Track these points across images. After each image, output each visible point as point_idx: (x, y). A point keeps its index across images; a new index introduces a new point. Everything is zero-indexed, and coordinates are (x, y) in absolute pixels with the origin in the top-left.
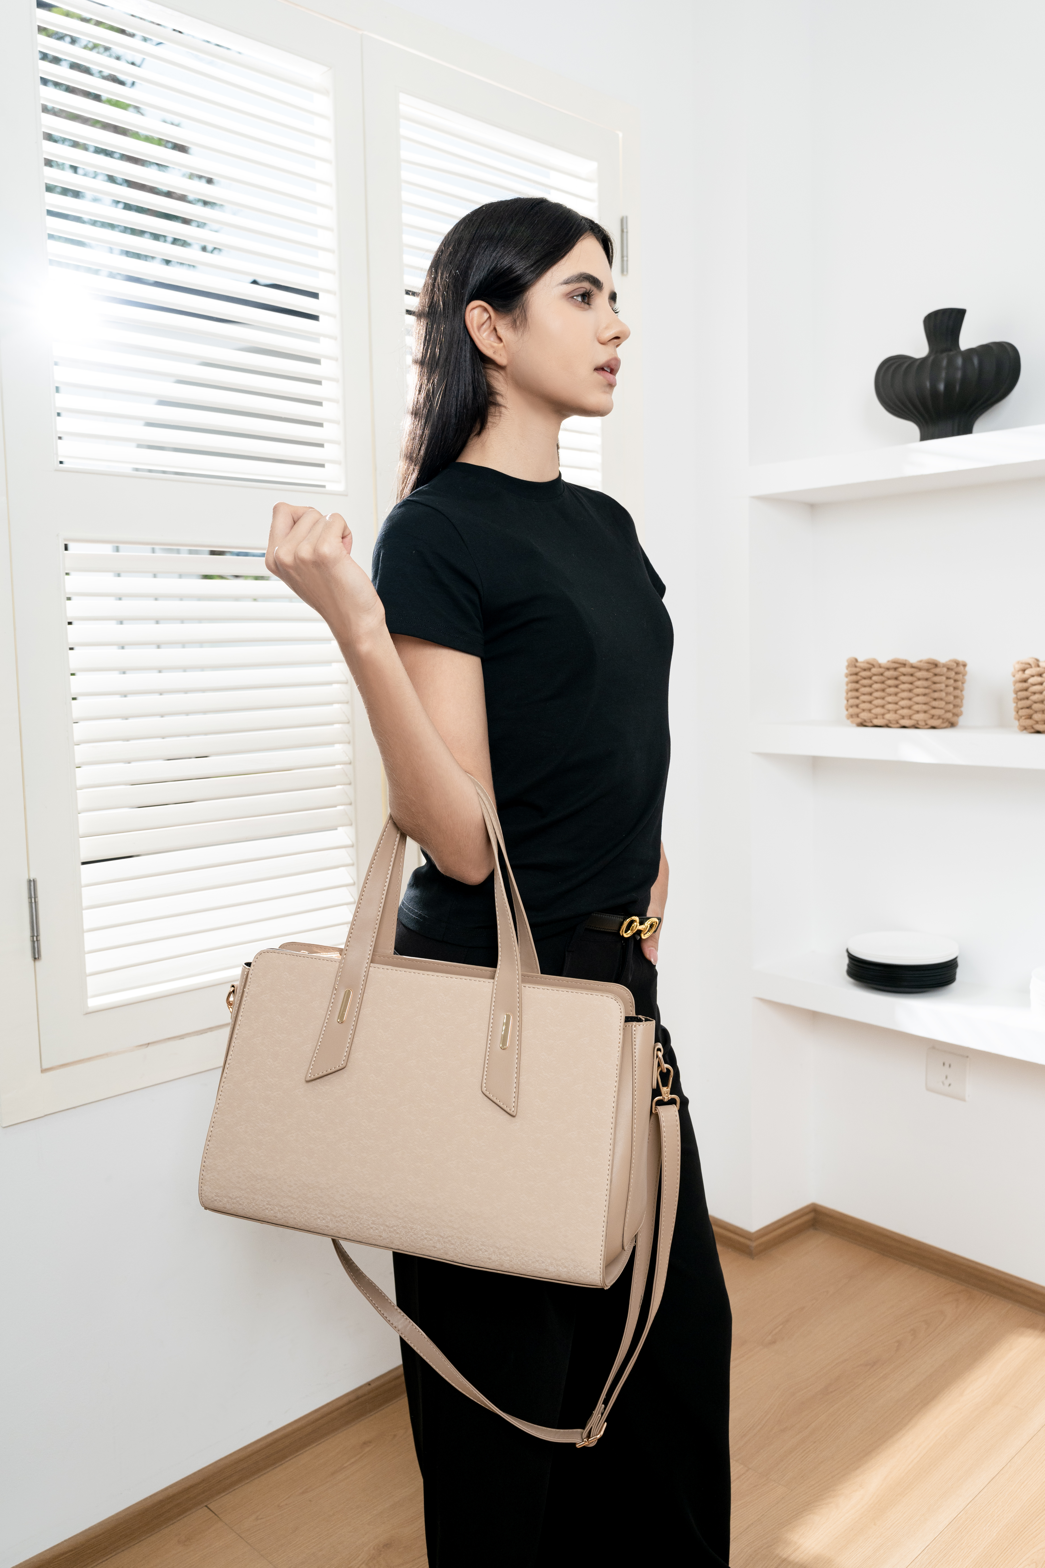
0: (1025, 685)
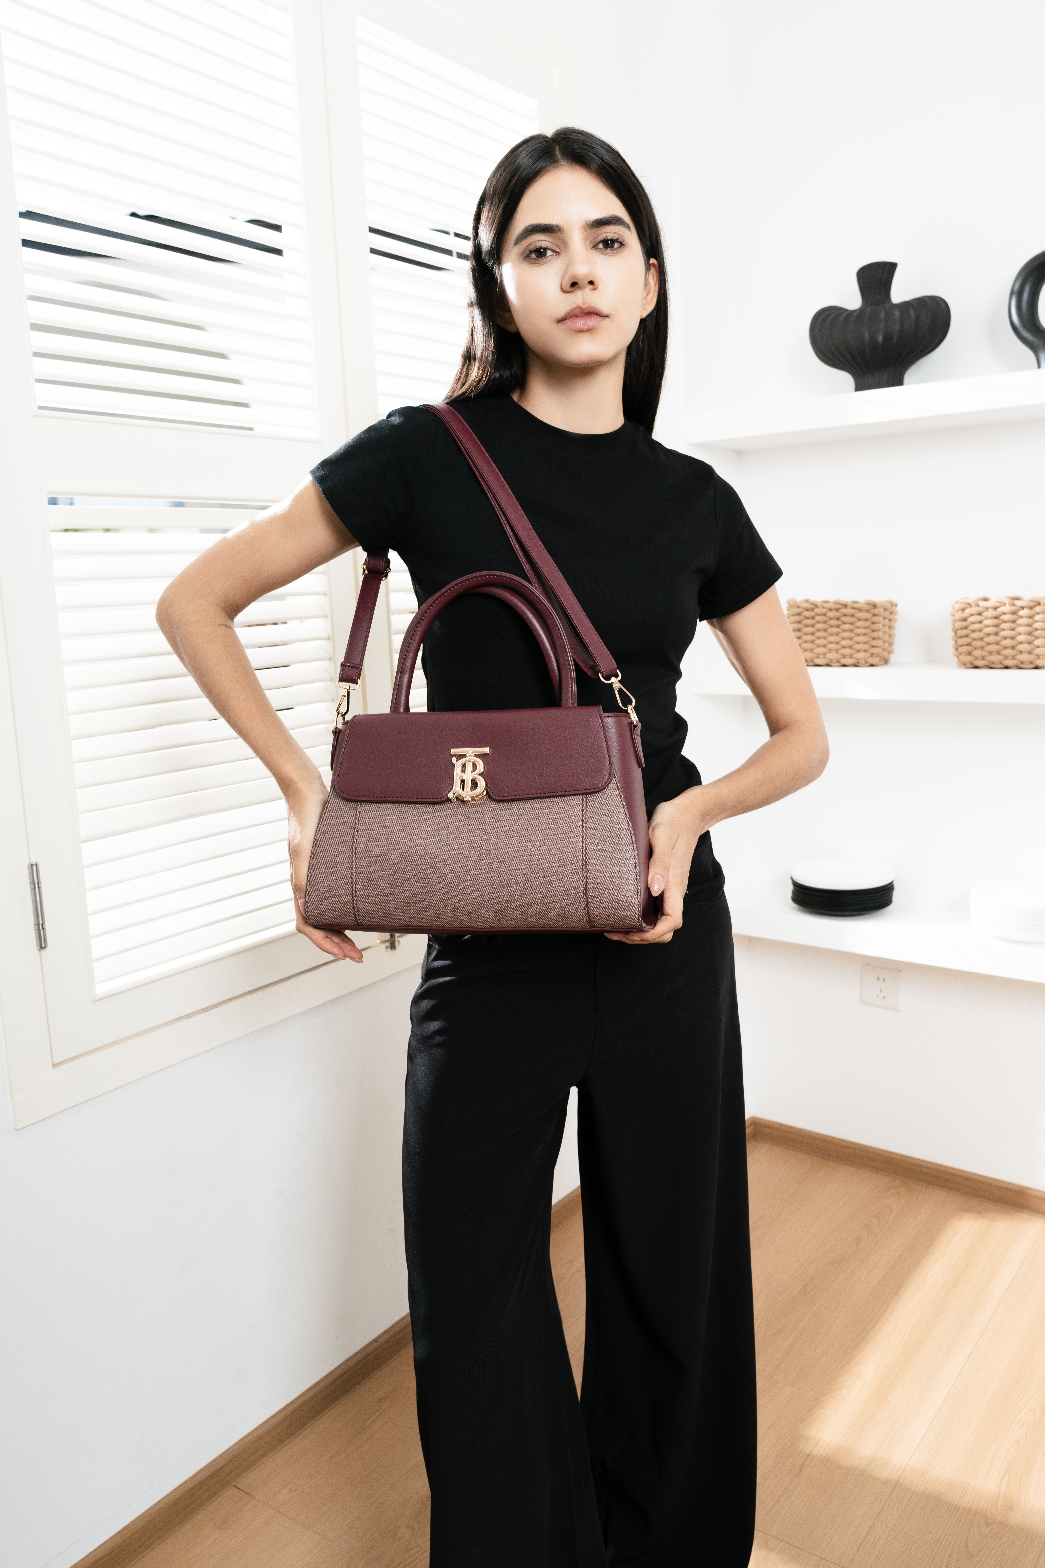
0: (965, 624)
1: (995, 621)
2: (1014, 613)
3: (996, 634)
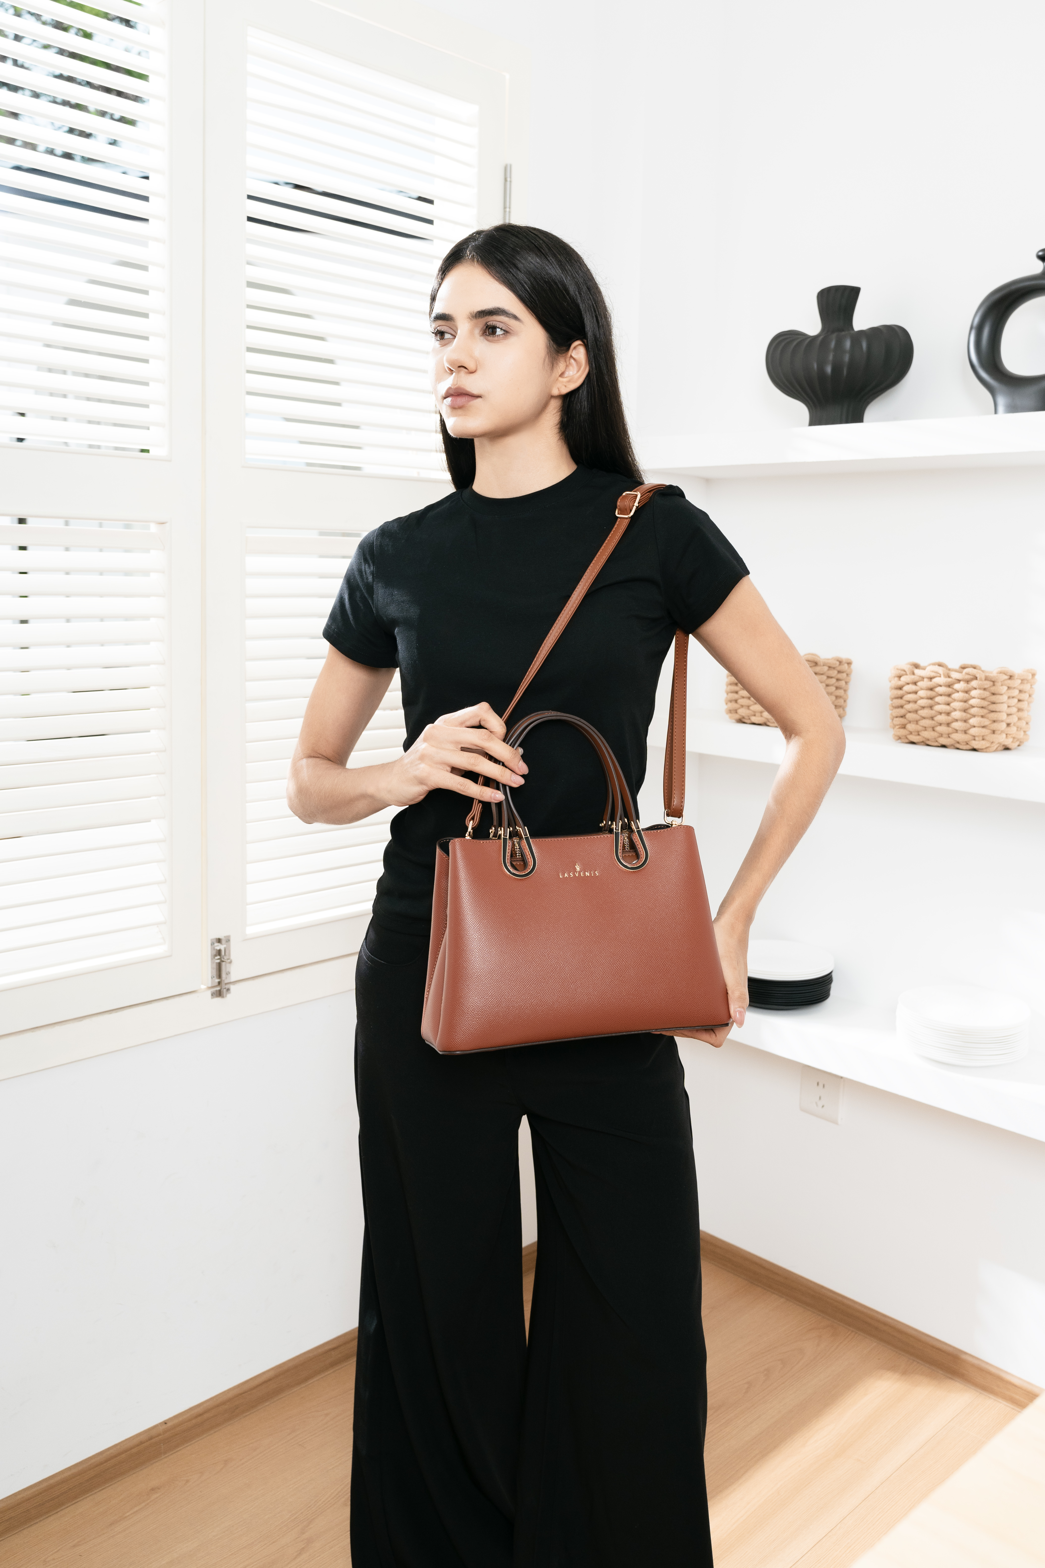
0: (900, 692)
1: (930, 693)
2: (949, 686)
3: (931, 707)
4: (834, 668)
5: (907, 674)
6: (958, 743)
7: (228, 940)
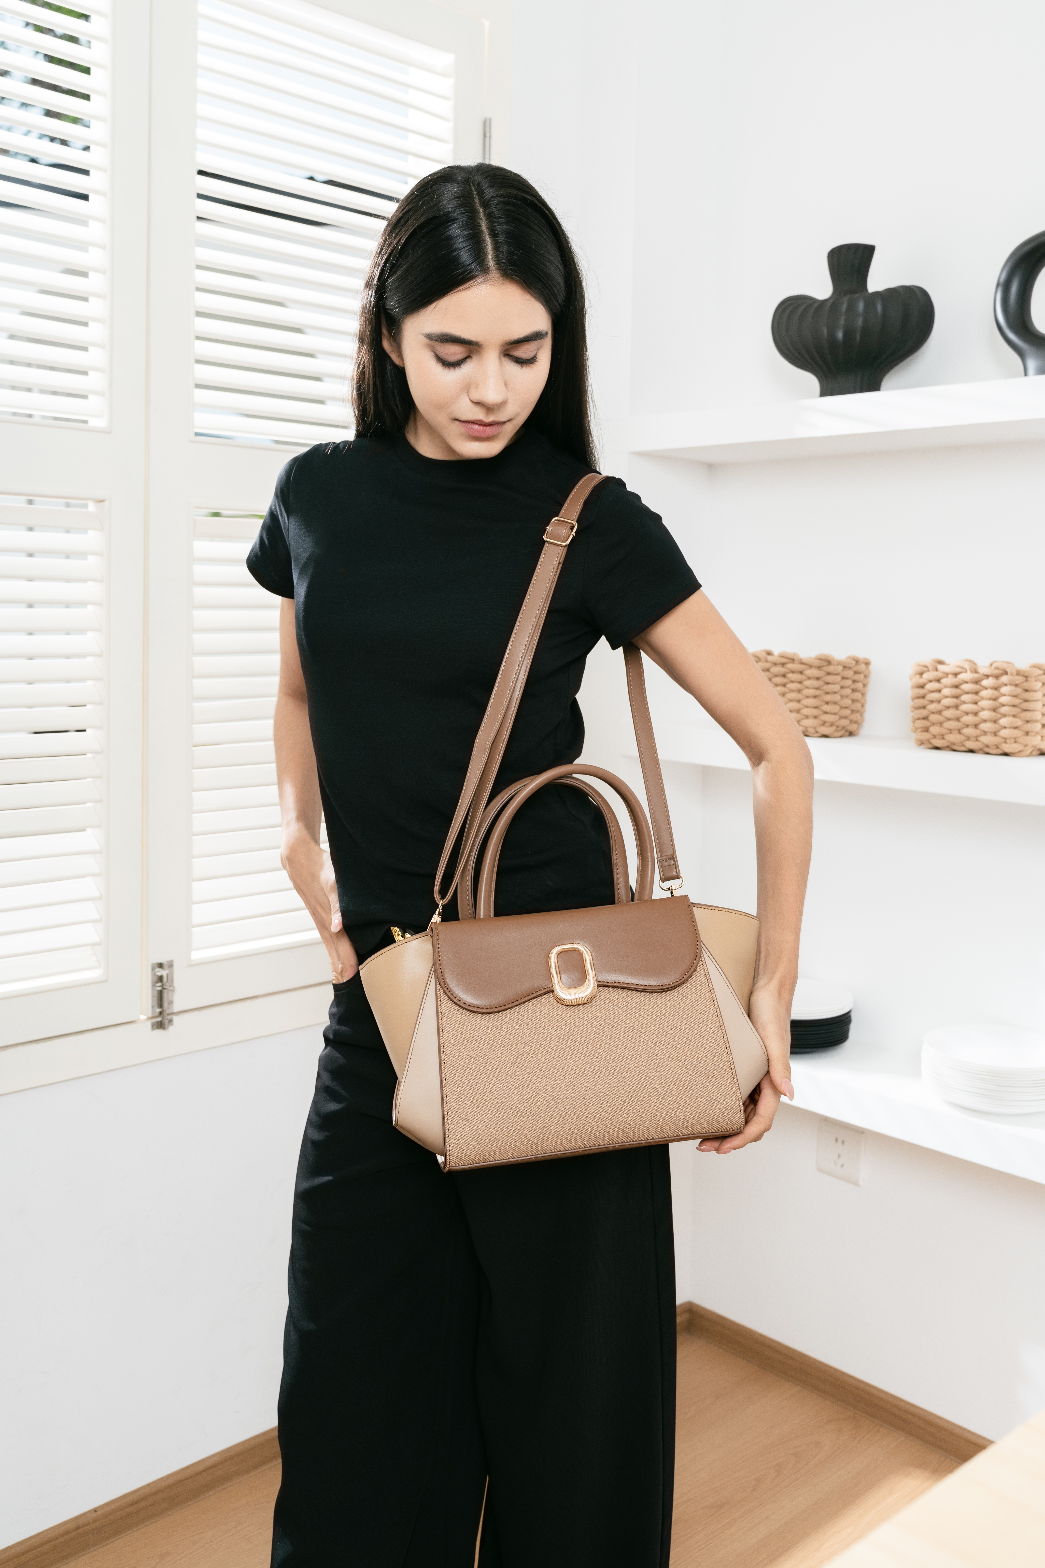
0: (922, 691)
1: (955, 691)
2: (976, 682)
3: (957, 707)
4: (850, 668)
5: (929, 671)
6: (987, 746)
7: (171, 965)
